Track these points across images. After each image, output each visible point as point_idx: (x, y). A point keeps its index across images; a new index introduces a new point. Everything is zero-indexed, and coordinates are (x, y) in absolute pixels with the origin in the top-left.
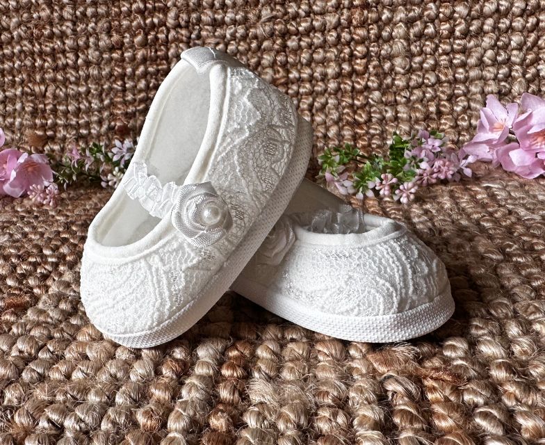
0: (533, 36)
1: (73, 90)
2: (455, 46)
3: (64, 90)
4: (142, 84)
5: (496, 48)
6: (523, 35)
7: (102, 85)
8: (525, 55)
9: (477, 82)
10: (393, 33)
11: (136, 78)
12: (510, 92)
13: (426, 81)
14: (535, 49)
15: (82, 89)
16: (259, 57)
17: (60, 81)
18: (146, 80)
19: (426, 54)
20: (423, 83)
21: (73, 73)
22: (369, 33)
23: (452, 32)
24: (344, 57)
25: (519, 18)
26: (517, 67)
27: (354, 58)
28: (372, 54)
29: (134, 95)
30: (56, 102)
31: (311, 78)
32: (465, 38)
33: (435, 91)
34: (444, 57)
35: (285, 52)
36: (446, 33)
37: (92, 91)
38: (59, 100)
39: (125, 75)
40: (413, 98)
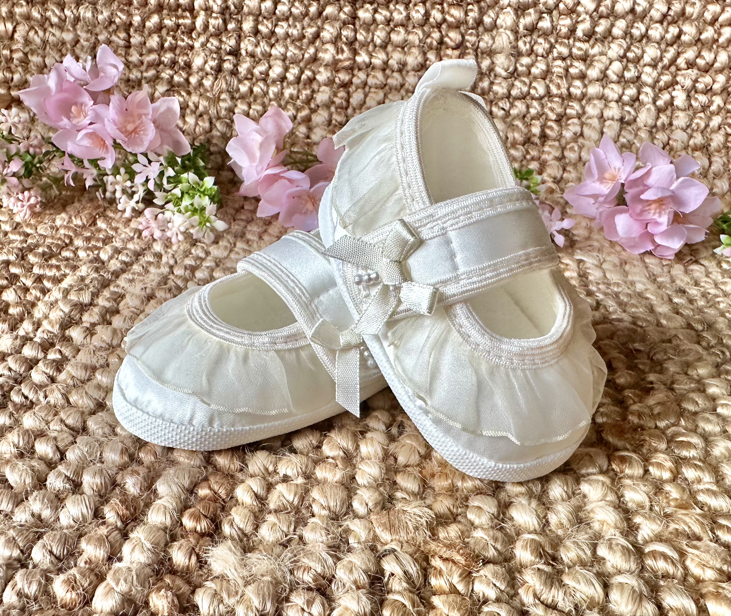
0: (672, 52)
1: (54, 35)
2: (575, 51)
3: (41, 33)
4: (154, 42)
5: (625, 60)
6: (659, 48)
7: (97, 35)
8: (660, 74)
9: (596, 102)
10: (498, 22)
11: (146, 32)
12: (635, 120)
13: (533, 92)
14: (673, 69)
15: (68, 37)
16: (319, 27)
17: (36, 20)
18: (161, 37)
19: (537, 56)
20: (529, 93)
21: (57, 12)
22: (466, 14)
23: (572, 30)
24: (431, 43)
25: (658, 25)
26: (647, 89)
27: (443, 47)
28: (468, 44)
29: (141, 55)
30: (27, 49)
31: (385, 66)
32: (588, 41)
33: (543, 106)
34: (559, 62)
35: (354, 24)
36: (564, 30)
37: (82, 41)
38: (34, 47)
39: (131, 24)
40: (514, 112)
